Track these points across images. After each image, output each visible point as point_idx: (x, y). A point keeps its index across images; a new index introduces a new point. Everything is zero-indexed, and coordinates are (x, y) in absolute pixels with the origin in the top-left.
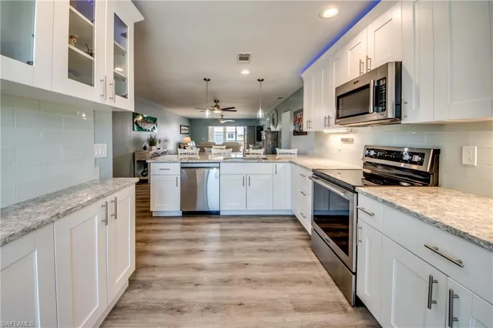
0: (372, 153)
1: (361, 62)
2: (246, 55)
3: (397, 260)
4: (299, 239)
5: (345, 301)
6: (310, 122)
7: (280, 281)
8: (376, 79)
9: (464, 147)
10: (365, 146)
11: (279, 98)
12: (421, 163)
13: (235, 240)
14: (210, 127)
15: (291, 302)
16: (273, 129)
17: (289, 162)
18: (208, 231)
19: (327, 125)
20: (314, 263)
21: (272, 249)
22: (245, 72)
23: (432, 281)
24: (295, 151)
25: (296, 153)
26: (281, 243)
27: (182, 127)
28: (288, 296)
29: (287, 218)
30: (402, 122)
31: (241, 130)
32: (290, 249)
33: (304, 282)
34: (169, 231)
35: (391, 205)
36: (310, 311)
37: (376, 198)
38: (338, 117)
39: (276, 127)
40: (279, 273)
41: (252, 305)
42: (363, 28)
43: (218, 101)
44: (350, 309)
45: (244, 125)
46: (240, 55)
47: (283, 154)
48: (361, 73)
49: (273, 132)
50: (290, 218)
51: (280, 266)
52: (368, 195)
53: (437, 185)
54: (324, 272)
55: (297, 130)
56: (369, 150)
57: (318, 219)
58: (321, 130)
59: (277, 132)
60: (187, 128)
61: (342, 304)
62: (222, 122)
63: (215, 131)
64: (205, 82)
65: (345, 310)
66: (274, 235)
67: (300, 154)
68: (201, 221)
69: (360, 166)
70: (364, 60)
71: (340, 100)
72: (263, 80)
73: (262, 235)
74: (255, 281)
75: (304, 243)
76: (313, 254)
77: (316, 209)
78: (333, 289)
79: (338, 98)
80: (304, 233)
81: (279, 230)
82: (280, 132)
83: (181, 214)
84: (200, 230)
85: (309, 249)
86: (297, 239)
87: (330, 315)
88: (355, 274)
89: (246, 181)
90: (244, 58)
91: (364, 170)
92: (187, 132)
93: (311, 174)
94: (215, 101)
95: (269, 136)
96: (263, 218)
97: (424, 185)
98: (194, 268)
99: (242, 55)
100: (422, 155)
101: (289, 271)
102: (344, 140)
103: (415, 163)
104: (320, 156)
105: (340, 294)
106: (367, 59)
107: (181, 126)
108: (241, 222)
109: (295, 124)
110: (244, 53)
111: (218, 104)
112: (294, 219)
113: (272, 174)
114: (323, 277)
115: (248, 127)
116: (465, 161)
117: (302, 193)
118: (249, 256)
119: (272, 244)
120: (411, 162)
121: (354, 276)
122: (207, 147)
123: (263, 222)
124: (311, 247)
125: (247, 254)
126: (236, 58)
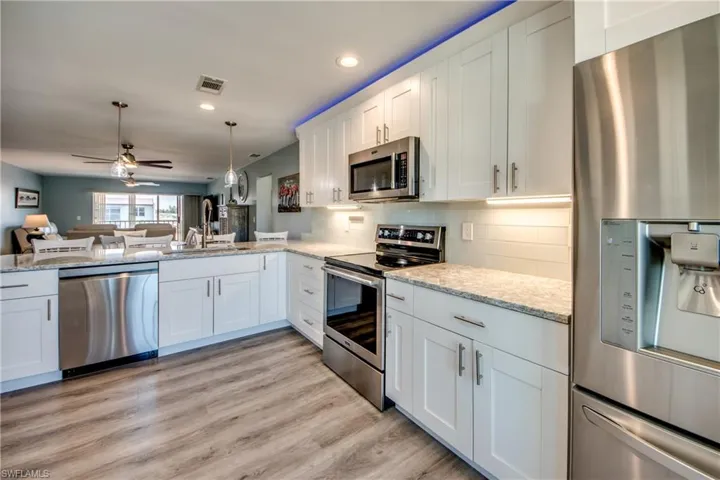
0: (387, 233)
1: (378, 131)
2: (217, 81)
3: (429, 340)
4: (305, 356)
5: (373, 410)
6: (311, 194)
7: (294, 420)
8: (398, 153)
9: (464, 225)
10: (379, 225)
11: (254, 155)
12: (432, 241)
13: (204, 388)
14: (96, 195)
15: (314, 440)
16: (240, 201)
17: (284, 251)
18: (139, 391)
19: (337, 199)
20: (330, 380)
21: (269, 381)
22: (207, 107)
23: (461, 348)
24: (284, 235)
25: (285, 237)
26: (280, 369)
27: (20, 193)
28: (309, 434)
29: (280, 333)
30: (421, 200)
31: (170, 202)
32: (296, 373)
33: (324, 407)
34: (39, 416)
35: (422, 285)
36: (341, 439)
37: (406, 281)
38: (352, 191)
39: (245, 198)
40: (289, 410)
41: (262, 471)
42: (381, 90)
43: (131, 147)
44: (380, 415)
45: (178, 194)
46: (206, 78)
47: (266, 239)
48: (378, 142)
49: (242, 207)
50: (285, 332)
51: (287, 400)
52: (396, 279)
53: (444, 261)
54: (345, 387)
55: (286, 204)
56: (383, 230)
57: (333, 321)
58: (323, 206)
59: (248, 206)
60: (36, 195)
61: (370, 414)
62: (130, 185)
63: (107, 202)
64: (116, 108)
65: (376, 420)
66: (267, 361)
67: (291, 238)
68: (117, 378)
69: (373, 249)
70: (381, 129)
71: (355, 171)
72: (234, 124)
73: (249, 367)
74: (256, 436)
75: (313, 359)
76: (326, 369)
77: (332, 308)
78: (359, 402)
79: (353, 168)
80: (309, 347)
81: (274, 352)
82: (254, 206)
83: (59, 377)
84: (120, 395)
85: (320, 365)
86: (301, 357)
87: (362, 432)
88: (384, 372)
89: (213, 288)
90: (211, 85)
91: (378, 253)
92: (35, 203)
93: (323, 263)
94: (125, 146)
95: (235, 213)
96: (244, 342)
97: (436, 263)
98: (131, 463)
99: (211, 79)
100: (433, 233)
101: (302, 402)
102: (353, 219)
103: (427, 241)
104: (322, 240)
105: (366, 403)
106: (385, 127)
107: (17, 190)
108: (205, 359)
109: (281, 196)
110: (214, 78)
111: (130, 151)
112: (292, 331)
113: (259, 271)
114: (345, 392)
115: (186, 197)
116: (464, 237)
117: (307, 291)
118: (236, 405)
119: (268, 374)
120: (424, 240)
121: (382, 375)
122: (105, 234)
123: (245, 348)
124: (322, 361)
125: (231, 403)
126: (197, 81)
